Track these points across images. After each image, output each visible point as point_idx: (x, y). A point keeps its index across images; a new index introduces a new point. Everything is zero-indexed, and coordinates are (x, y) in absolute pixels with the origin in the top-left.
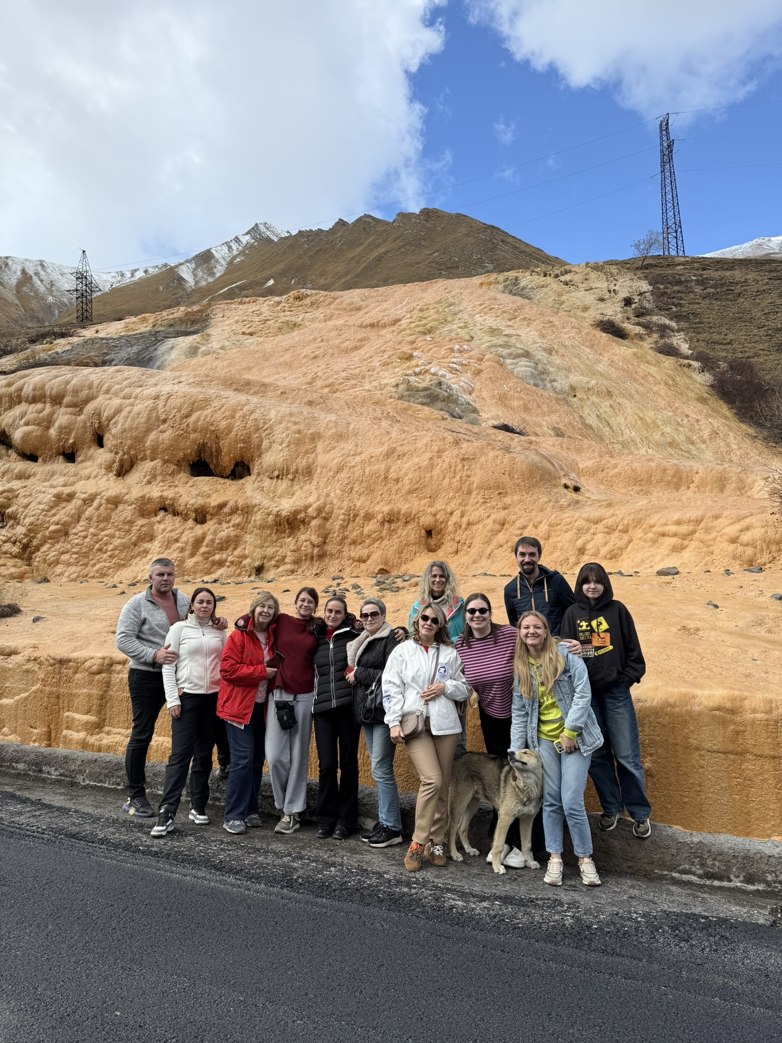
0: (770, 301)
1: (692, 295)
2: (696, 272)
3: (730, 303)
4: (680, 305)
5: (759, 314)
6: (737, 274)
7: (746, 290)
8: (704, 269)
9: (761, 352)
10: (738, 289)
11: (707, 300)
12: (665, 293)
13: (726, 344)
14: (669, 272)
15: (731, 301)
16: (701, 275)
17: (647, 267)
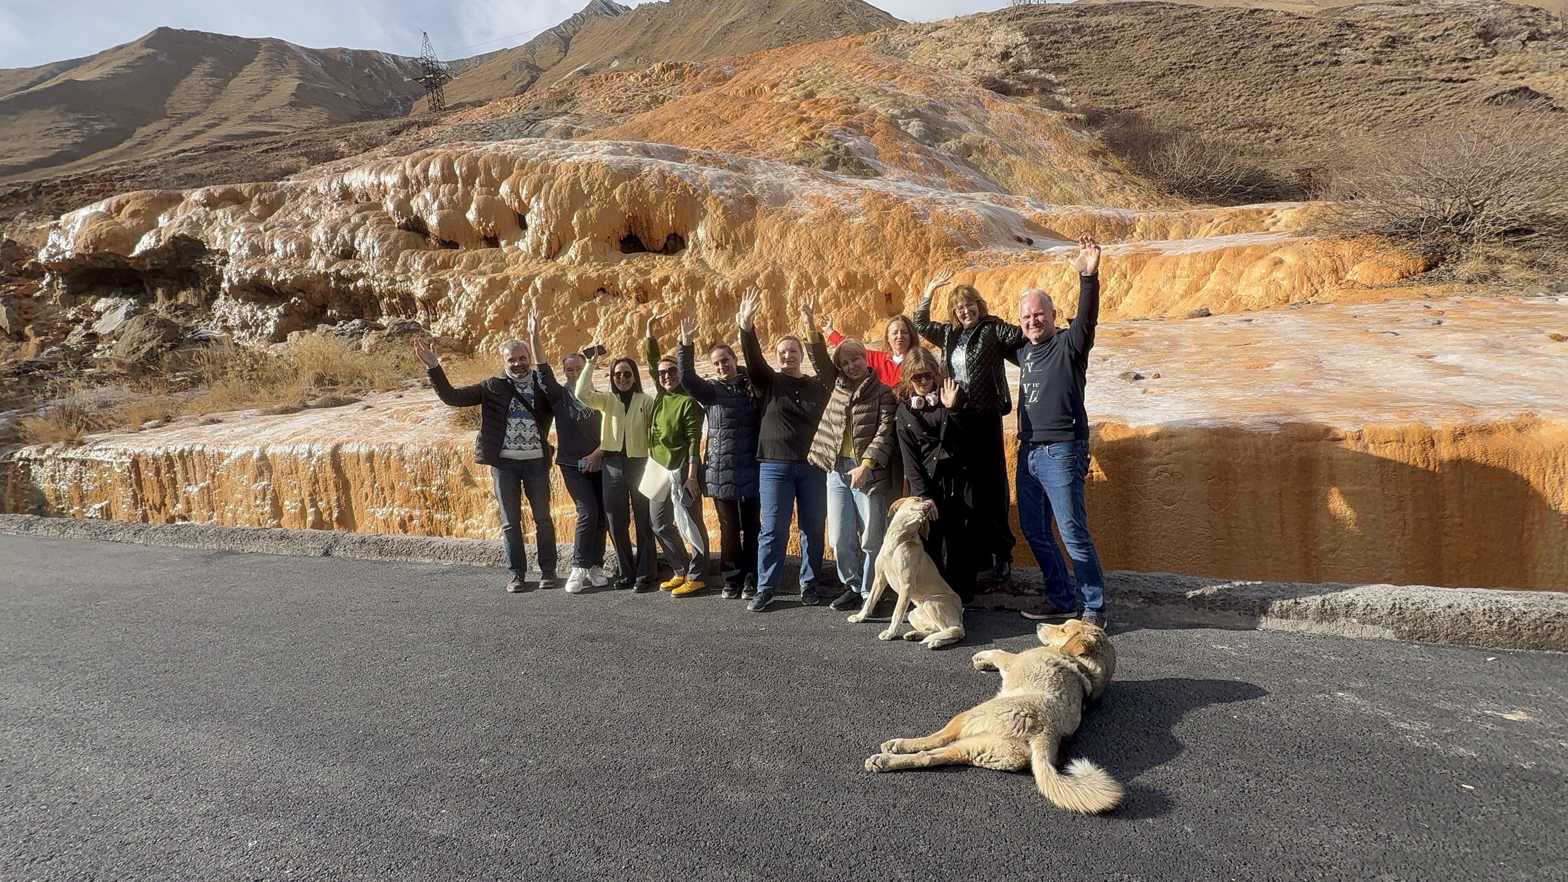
0: (1149, 46)
1: (1068, 45)
2: (1071, 19)
3: (1108, 51)
4: (1058, 56)
5: (1139, 61)
6: (1113, 19)
7: (1123, 36)
8: (1078, 16)
9: (1143, 102)
10: (1115, 36)
11: (1084, 49)
12: (1042, 44)
13: (1108, 95)
14: (1044, 20)
15: (1109, 49)
16: (1077, 22)
17: (1019, 17)
